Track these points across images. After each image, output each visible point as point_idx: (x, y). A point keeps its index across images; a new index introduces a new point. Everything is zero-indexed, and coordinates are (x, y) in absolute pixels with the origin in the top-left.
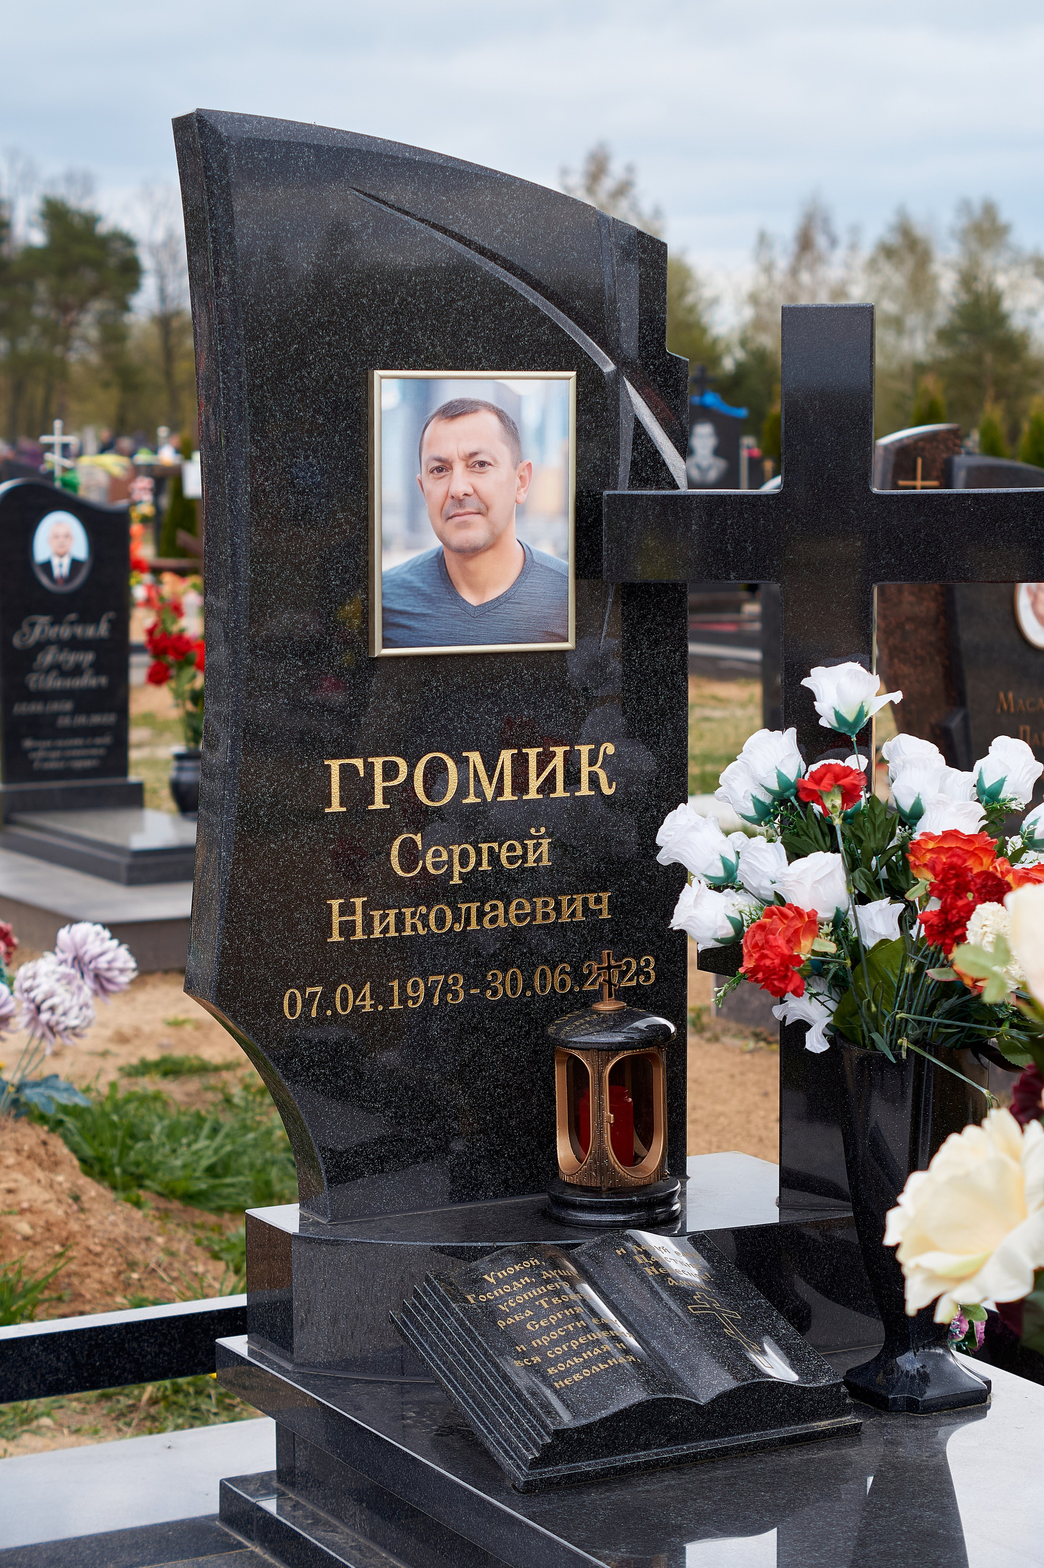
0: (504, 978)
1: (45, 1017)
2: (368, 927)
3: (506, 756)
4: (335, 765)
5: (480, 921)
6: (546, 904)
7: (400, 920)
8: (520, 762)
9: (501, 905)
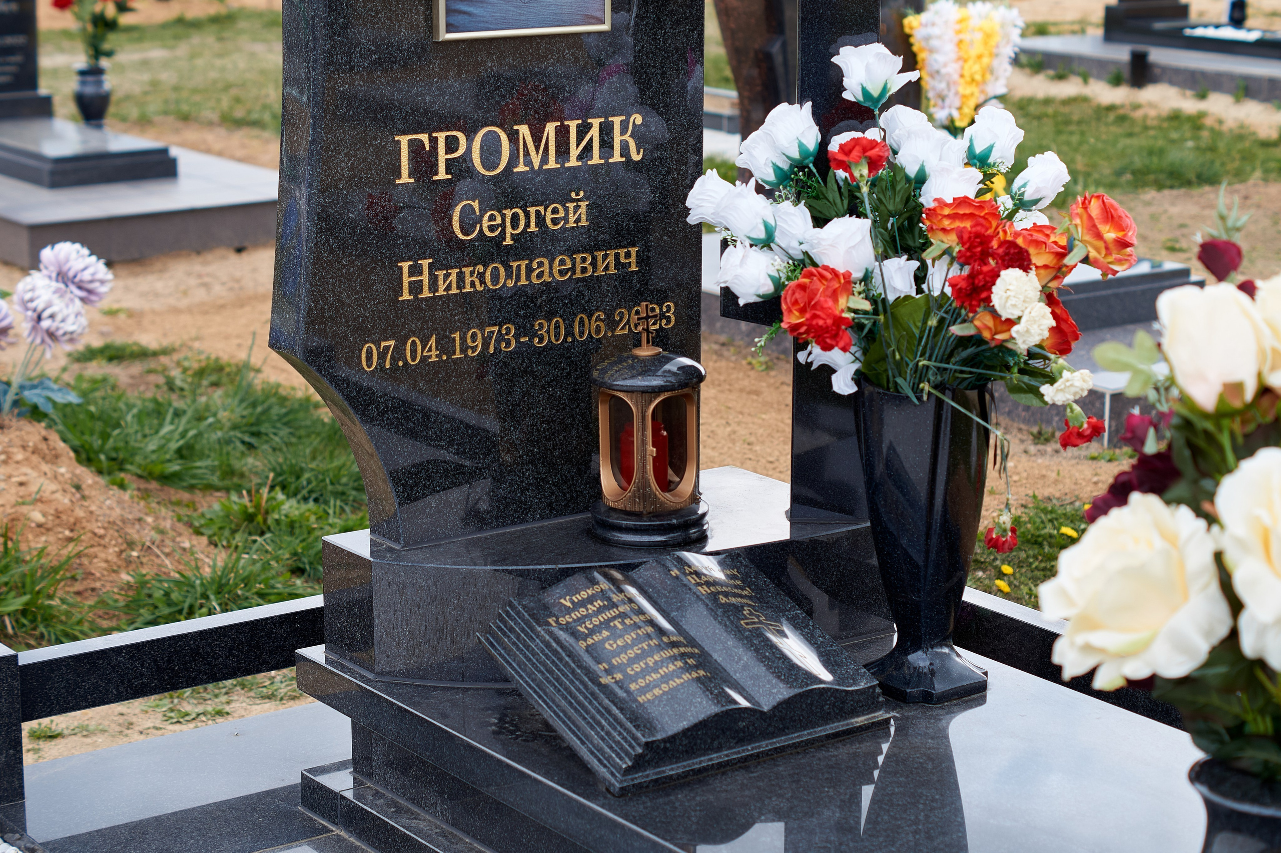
0: (549, 327)
1: (45, 324)
2: (434, 286)
3: (551, 128)
4: (404, 141)
5: (528, 277)
6: (584, 260)
7: (461, 277)
8: (562, 133)
9: (546, 262)
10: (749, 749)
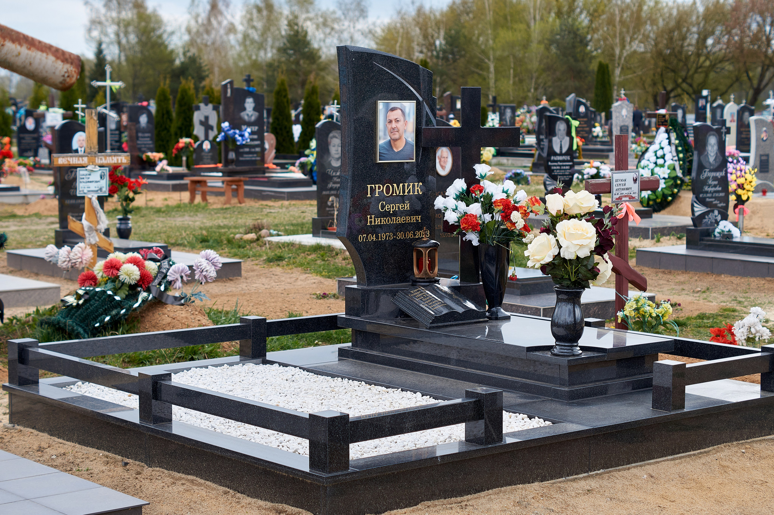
0: (400, 234)
1: (204, 273)
2: (375, 222)
3: (401, 185)
4: (369, 186)
5: (396, 221)
6: (408, 218)
7: (381, 220)
8: (404, 186)
9: (400, 218)
10: (457, 322)
